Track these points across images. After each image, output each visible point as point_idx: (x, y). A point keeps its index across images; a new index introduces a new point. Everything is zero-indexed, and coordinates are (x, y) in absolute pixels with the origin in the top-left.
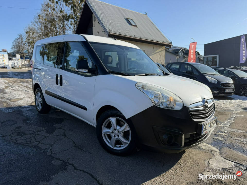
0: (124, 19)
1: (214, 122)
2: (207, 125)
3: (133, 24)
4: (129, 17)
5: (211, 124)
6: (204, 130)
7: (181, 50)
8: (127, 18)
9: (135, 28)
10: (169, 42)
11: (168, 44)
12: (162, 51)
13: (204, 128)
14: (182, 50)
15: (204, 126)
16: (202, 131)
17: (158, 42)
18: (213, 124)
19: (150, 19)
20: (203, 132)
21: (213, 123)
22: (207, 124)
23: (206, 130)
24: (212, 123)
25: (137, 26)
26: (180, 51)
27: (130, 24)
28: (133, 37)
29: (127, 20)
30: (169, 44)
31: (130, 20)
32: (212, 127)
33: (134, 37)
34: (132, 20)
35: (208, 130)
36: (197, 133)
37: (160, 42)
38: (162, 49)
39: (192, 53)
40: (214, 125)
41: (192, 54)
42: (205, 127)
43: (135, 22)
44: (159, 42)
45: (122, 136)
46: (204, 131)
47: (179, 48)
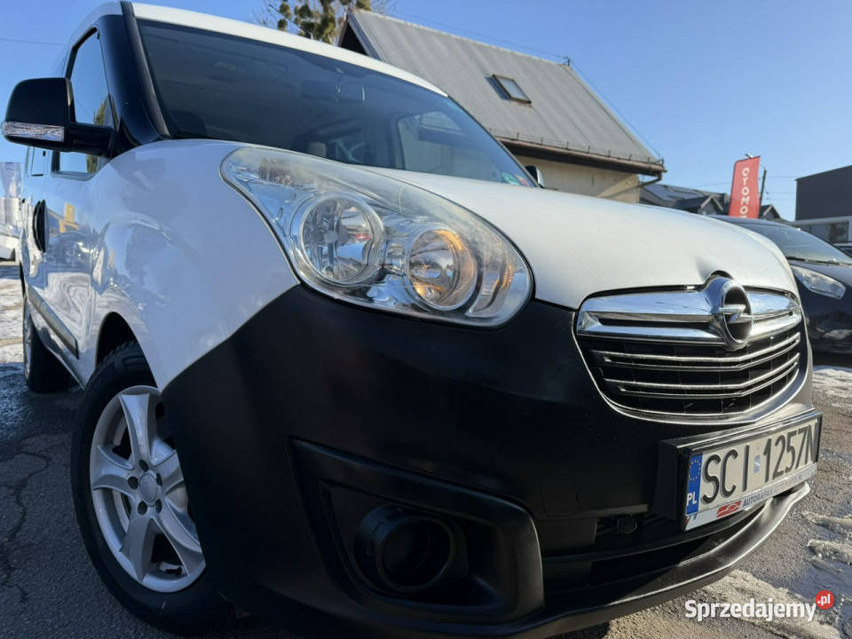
0: (485, 80)
1: (796, 442)
2: (734, 453)
3: (514, 93)
4: (502, 71)
5: (767, 451)
6: (707, 489)
7: (708, 201)
8: (494, 76)
9: (523, 108)
10: (651, 160)
11: (648, 166)
12: (626, 191)
13: (709, 479)
14: (712, 201)
15: (705, 457)
16: (690, 496)
17: (611, 159)
18: (787, 456)
19: (582, 80)
20: (701, 506)
21: (791, 449)
22: (740, 449)
23: (727, 494)
24: (776, 451)
25: (529, 102)
26: (703, 205)
27: (505, 95)
28: (513, 140)
29: (495, 81)
30: (653, 166)
31: (505, 84)
32: (776, 474)
33: (517, 140)
34: (513, 81)
35: (748, 494)
36: (649, 509)
37: (619, 159)
38: (627, 187)
39: (744, 199)
40: (795, 462)
41: (744, 204)
42: (714, 470)
43: (522, 88)
44: (615, 160)
45: (180, 510)
46: (707, 500)
47: (701, 196)
